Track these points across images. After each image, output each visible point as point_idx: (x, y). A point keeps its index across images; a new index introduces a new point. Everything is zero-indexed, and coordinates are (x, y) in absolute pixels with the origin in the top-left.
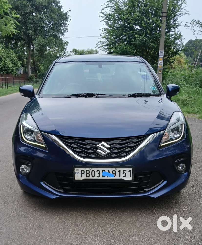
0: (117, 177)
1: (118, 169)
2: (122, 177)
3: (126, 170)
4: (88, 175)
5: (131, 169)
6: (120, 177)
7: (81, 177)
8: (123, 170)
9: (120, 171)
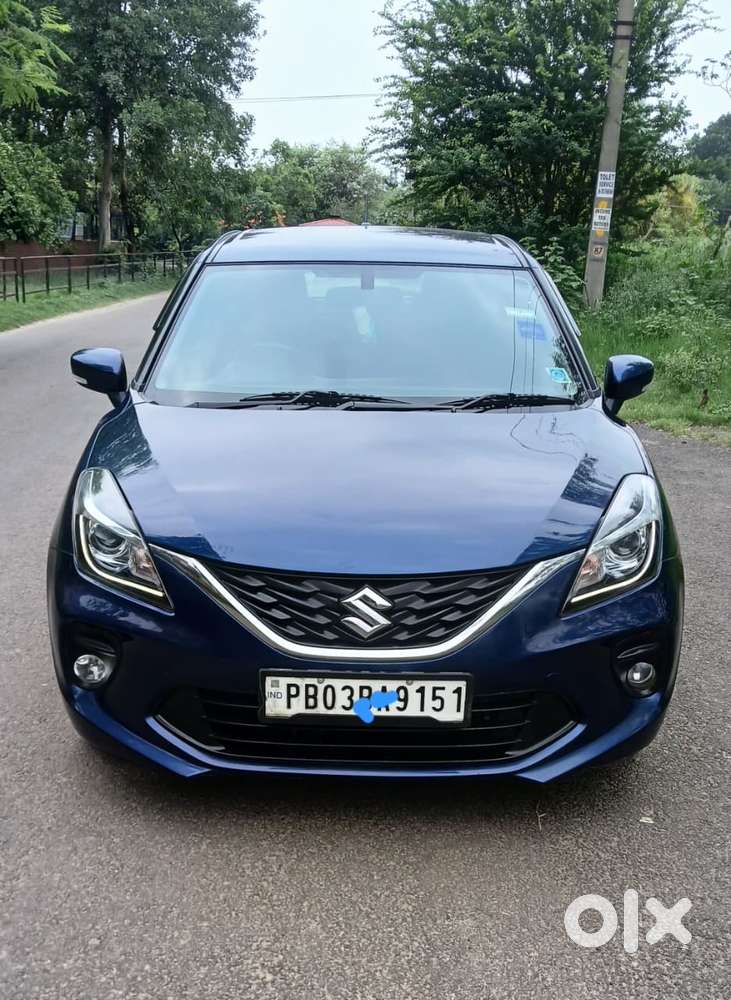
0: (413, 710)
1: (417, 684)
2: (428, 712)
3: (443, 688)
4: (311, 702)
5: (462, 684)
6: (422, 709)
7: (289, 706)
8: (435, 689)
9: (421, 690)
